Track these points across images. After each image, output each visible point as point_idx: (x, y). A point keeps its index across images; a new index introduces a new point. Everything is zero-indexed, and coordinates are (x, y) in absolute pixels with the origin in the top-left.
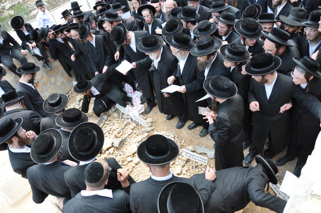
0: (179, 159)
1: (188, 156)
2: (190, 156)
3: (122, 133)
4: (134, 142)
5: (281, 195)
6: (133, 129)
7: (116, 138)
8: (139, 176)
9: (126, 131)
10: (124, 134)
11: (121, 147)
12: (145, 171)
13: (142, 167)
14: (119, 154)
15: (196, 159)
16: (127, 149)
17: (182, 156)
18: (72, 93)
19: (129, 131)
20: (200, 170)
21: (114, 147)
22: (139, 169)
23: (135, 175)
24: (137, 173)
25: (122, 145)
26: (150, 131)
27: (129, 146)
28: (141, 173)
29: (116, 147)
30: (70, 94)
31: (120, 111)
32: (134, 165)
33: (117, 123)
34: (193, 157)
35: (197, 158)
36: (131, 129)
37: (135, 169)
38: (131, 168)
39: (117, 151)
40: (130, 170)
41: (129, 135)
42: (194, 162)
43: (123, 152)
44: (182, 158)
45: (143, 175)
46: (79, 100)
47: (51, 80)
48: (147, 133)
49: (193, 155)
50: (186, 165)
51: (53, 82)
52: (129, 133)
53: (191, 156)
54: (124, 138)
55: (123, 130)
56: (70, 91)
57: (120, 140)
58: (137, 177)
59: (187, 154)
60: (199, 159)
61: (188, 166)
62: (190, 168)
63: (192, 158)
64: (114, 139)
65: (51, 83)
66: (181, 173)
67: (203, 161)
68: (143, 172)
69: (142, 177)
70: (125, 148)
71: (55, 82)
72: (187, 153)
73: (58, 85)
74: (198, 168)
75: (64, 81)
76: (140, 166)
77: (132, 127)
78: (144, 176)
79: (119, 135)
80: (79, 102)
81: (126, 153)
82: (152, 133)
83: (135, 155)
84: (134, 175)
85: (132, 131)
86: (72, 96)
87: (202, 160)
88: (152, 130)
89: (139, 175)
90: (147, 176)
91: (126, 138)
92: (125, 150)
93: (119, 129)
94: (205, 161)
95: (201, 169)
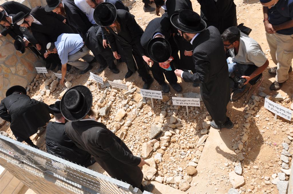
0: (171, 110)
1: (179, 103)
2: (181, 102)
3: (105, 102)
4: (120, 107)
5: (279, 113)
6: (115, 96)
7: (100, 108)
8: (135, 137)
9: (109, 99)
10: (107, 102)
11: (108, 115)
12: (140, 130)
13: (135, 127)
14: (108, 123)
15: (188, 104)
16: (115, 116)
17: (172, 106)
18: (37, 81)
19: (112, 98)
20: (194, 114)
21: (100, 118)
22: (133, 130)
23: (132, 136)
24: (132, 134)
25: (108, 113)
26: (134, 92)
27: (116, 112)
28: (136, 133)
29: (104, 116)
30: (36, 82)
32: (127, 128)
33: (96, 94)
34: (185, 102)
35: (188, 102)
36: (113, 96)
37: (129, 132)
38: (124, 131)
39: (105, 120)
40: (125, 133)
41: (113, 102)
42: (187, 108)
43: (111, 120)
44: (173, 108)
45: (139, 135)
47: (11, 70)
48: (131, 95)
49: (184, 101)
50: (179, 113)
51: (14, 72)
52: (113, 100)
53: (183, 102)
54: (108, 106)
55: (105, 99)
56: (35, 78)
57: (106, 108)
58: (133, 138)
59: (177, 102)
60: (191, 102)
61: (181, 114)
62: (184, 115)
63: (183, 103)
64: (99, 109)
65: (13, 74)
66: (176, 122)
67: (196, 103)
68: (138, 132)
69: (139, 136)
70: (112, 115)
71: (16, 72)
72: (177, 100)
73: (20, 74)
74: (191, 112)
75: (26, 69)
76: (133, 127)
77: (113, 93)
78: (141, 135)
79: (102, 105)
81: (116, 119)
82: (136, 94)
83: (124, 118)
84: (129, 137)
85: (115, 97)
86: (38, 83)
87: (194, 103)
88: (135, 91)
89: (135, 135)
90: (144, 134)
91: (110, 105)
92: (113, 117)
93: (100, 100)
94: (197, 103)
95: (195, 112)
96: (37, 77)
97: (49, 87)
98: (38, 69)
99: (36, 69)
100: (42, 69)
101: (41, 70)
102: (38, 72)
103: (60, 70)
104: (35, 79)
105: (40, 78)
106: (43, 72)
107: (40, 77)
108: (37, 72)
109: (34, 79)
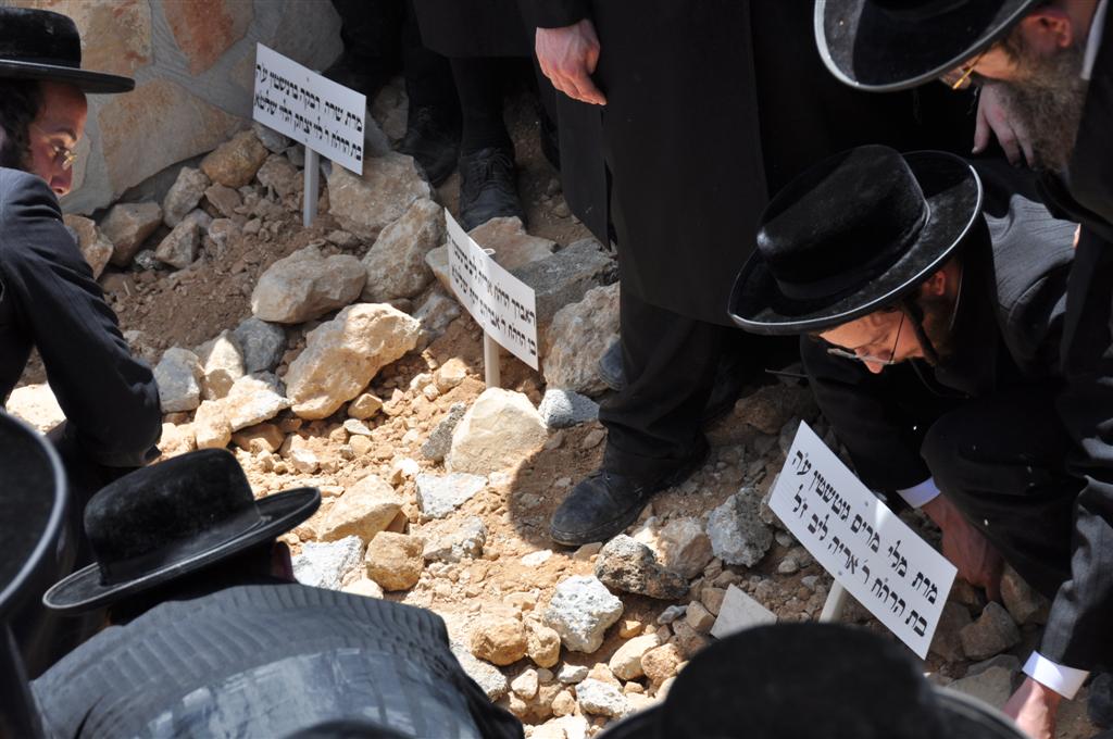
18: (203, 204)
30: (181, 213)
31: (827, 580)
46: (283, 314)
56: (195, 161)
80: (274, 339)
86: (200, 233)
96: (219, 165)
97: (283, 348)
98: (281, 83)
99: (253, 66)
100: (312, 99)
101: (297, 106)
102: (261, 115)
103: (515, 221)
104: (187, 178)
105: (250, 194)
106: (314, 143)
107: (253, 181)
108: (249, 100)
109: (174, 169)
